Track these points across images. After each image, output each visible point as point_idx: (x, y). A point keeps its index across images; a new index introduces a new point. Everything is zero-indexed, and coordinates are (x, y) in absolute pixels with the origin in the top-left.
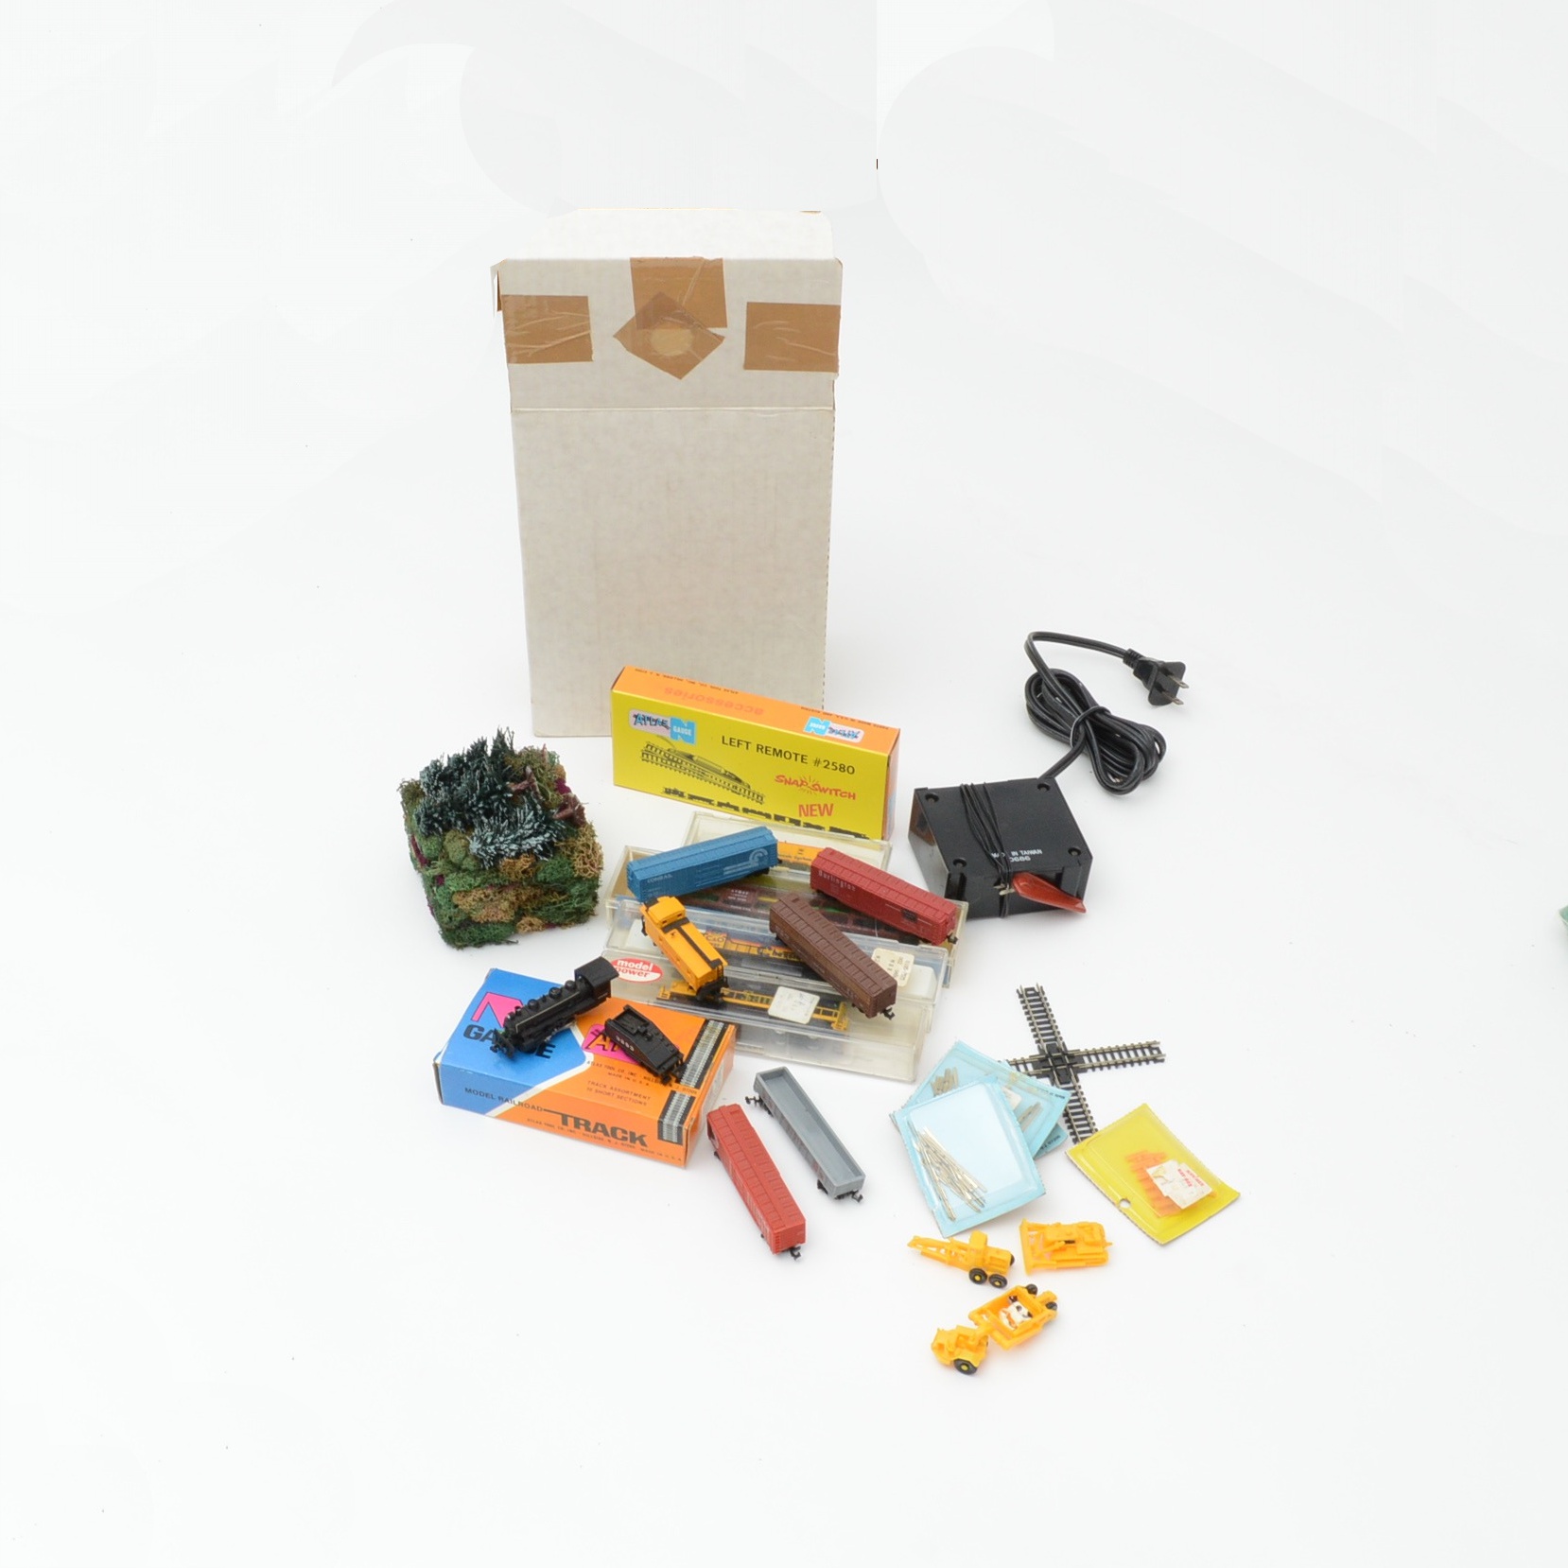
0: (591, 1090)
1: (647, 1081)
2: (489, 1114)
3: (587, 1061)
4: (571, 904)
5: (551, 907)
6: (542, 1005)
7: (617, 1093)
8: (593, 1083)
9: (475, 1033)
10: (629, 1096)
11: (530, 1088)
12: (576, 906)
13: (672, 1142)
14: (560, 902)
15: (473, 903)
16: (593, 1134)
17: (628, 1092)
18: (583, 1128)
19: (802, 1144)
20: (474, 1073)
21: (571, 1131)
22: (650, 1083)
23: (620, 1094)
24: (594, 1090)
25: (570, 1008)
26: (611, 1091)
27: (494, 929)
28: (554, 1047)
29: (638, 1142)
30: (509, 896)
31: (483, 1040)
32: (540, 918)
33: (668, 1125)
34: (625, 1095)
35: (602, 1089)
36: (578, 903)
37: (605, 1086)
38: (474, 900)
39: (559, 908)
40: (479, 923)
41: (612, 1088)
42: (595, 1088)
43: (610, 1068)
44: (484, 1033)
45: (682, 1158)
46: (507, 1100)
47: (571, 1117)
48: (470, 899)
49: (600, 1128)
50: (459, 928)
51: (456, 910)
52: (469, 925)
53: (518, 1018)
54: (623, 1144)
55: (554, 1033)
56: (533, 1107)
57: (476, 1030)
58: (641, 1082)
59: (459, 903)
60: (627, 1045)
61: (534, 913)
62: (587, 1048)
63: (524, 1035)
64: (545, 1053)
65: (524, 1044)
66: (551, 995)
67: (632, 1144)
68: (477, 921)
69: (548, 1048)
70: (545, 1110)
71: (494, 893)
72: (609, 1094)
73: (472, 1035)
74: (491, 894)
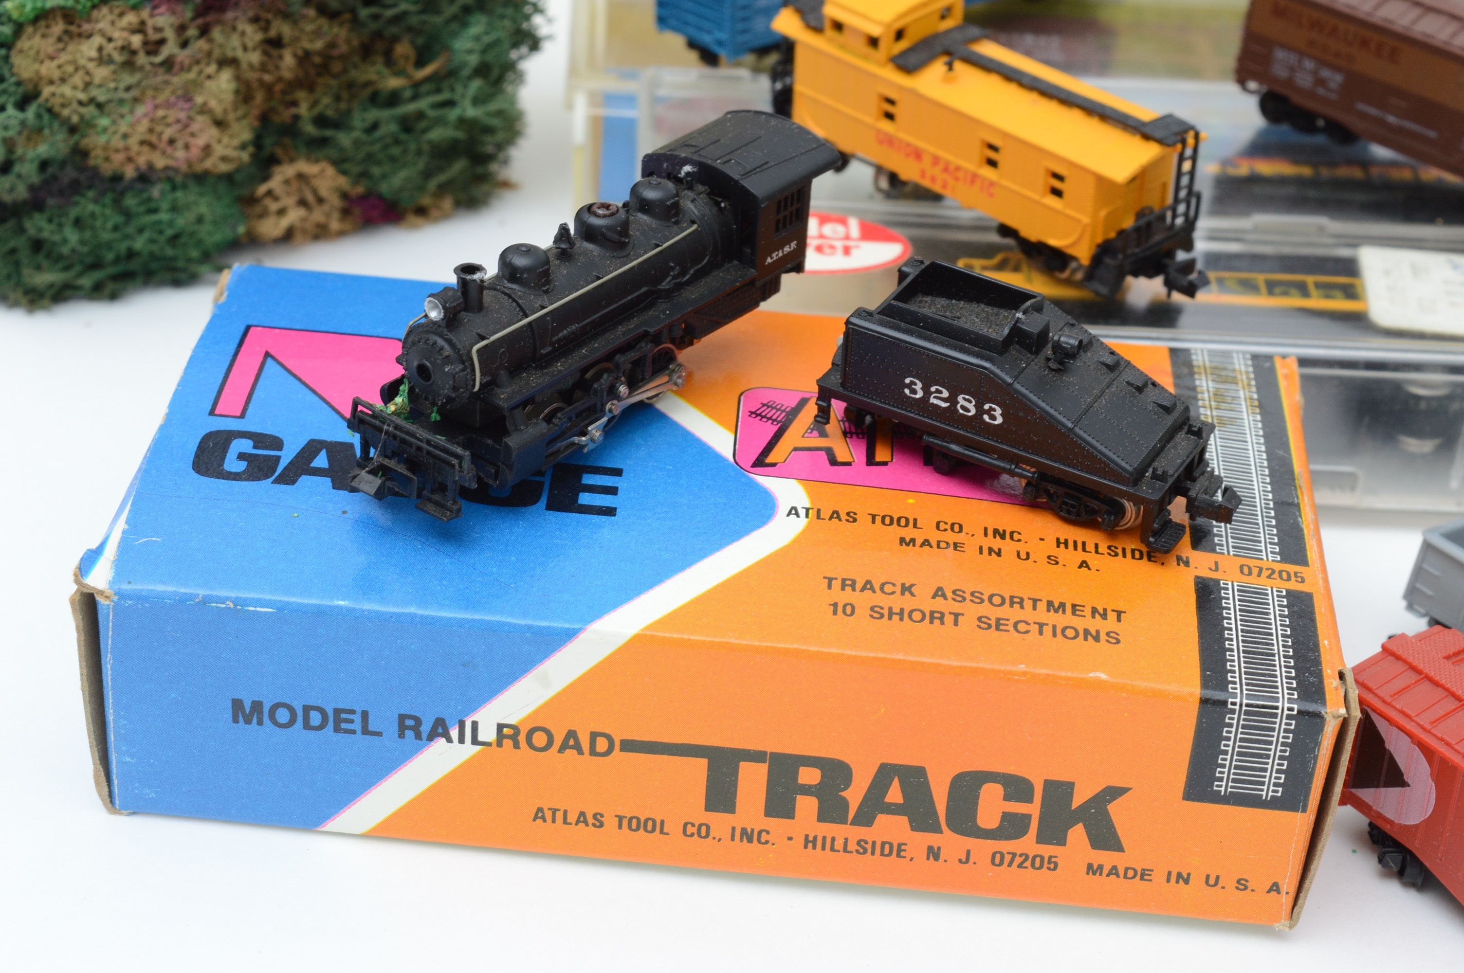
0: (850, 610)
1: (1074, 557)
2: (332, 825)
3: (783, 508)
4: (450, 104)
5: (385, 114)
7: (971, 611)
8: (848, 584)
9: (241, 456)
10: (1027, 613)
11: (570, 635)
12: (471, 112)
13: (1255, 802)
14: (415, 97)
15: (101, 73)
16: (861, 832)
17: (1016, 601)
18: (807, 806)
21: (747, 836)
22: (1093, 559)
23: (985, 609)
24: (862, 611)
26: (939, 604)
27: (174, 209)
28: (618, 472)
29: (1077, 834)
30: (233, 45)
31: (289, 477)
32: (340, 163)
33: (1252, 711)
34: (1012, 613)
35: (898, 602)
36: (477, 101)
37: (906, 589)
38: (102, 59)
39: (407, 125)
40: (117, 178)
41: (939, 593)
42: (863, 600)
43: (889, 520)
44: (287, 456)
45: (1289, 885)
46: (440, 730)
47: (757, 757)
48: (88, 49)
49: (895, 794)
50: (35, 204)
51: (30, 112)
52: (76, 188)
54: (997, 859)
56: (571, 741)
57: (245, 445)
58: (1053, 560)
59: (48, 69)
61: (323, 142)
62: (760, 463)
64: (585, 499)
67: (1046, 850)
68: (107, 169)
69: (589, 479)
70: (629, 746)
71: (181, 29)
72: (937, 617)
73: (233, 464)
74: (170, 34)
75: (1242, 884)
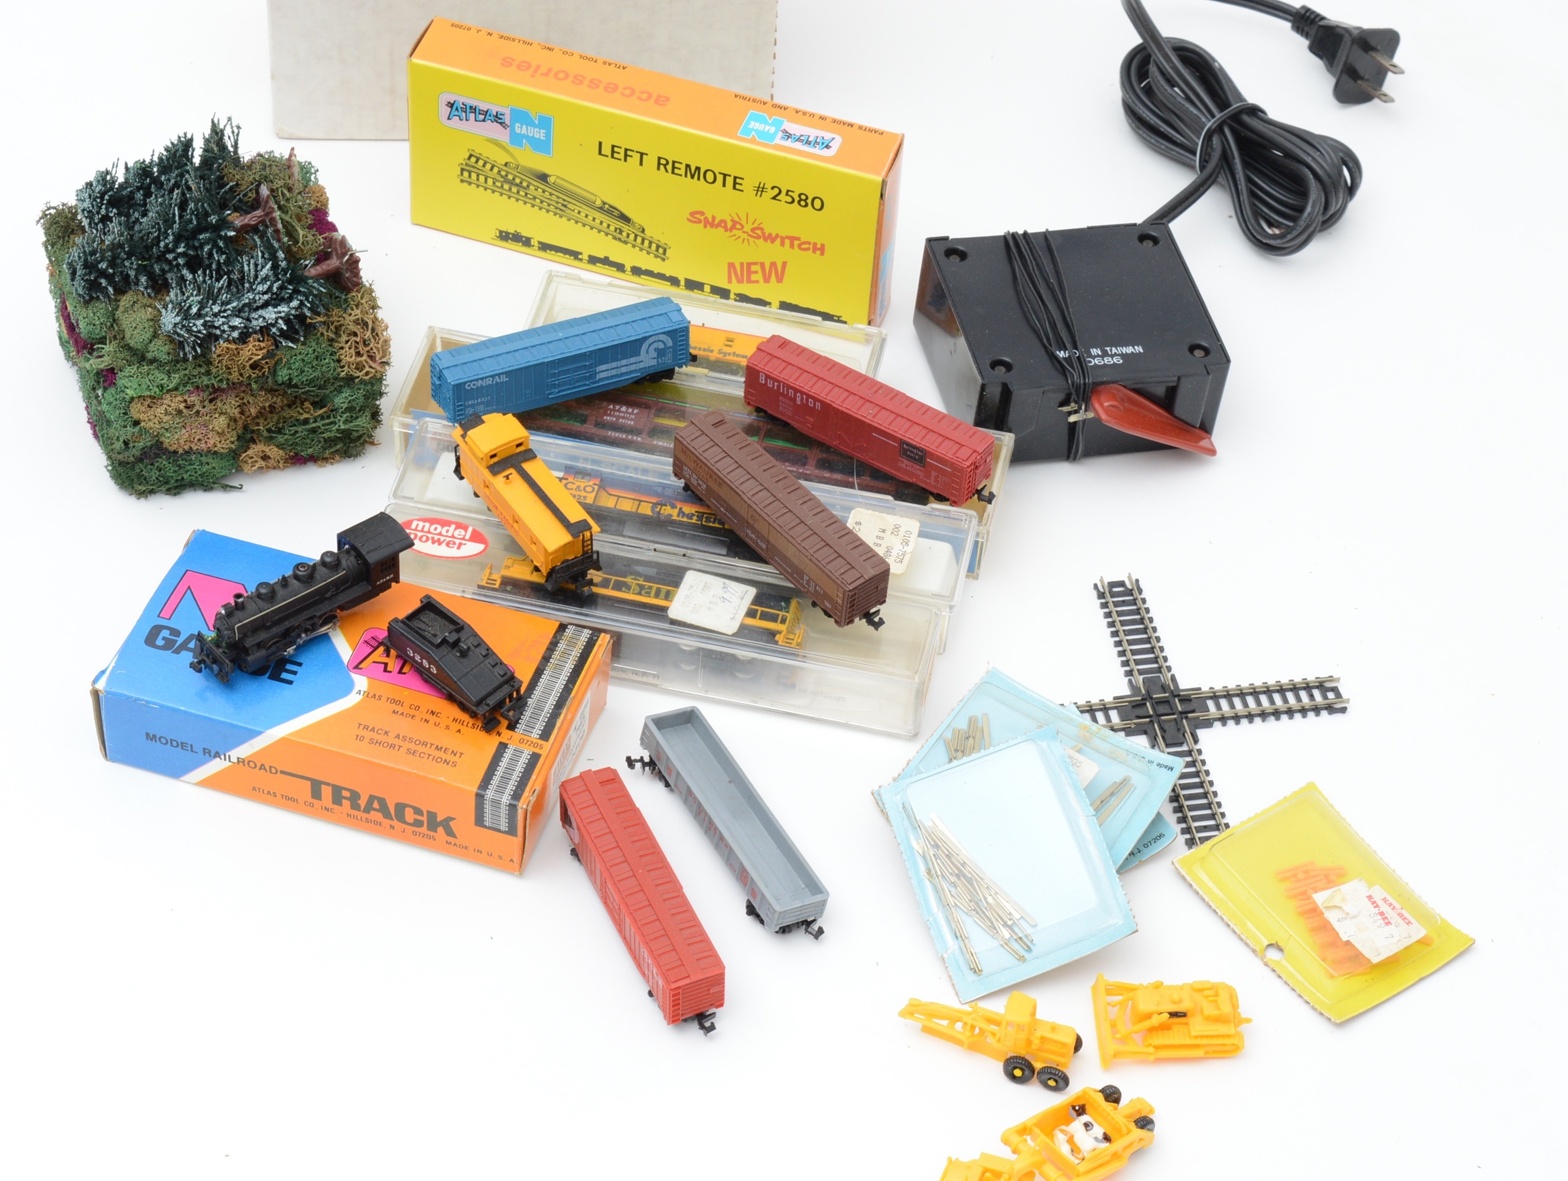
0: (361, 738)
1: (457, 726)
2: (183, 778)
3: (356, 690)
4: (334, 423)
5: (300, 429)
6: (281, 592)
7: (407, 745)
8: (366, 727)
9: (164, 638)
10: (427, 750)
11: (259, 733)
12: (343, 427)
13: (499, 831)
14: (315, 421)
15: (166, 418)
16: (365, 815)
17: (425, 744)
18: (346, 803)
19: (722, 838)
20: (161, 706)
21: (327, 809)
22: (463, 729)
23: (412, 746)
24: (367, 740)
25: (330, 598)
26: (396, 742)
27: (201, 464)
28: (300, 664)
29: (440, 829)
30: (227, 408)
31: (177, 651)
32: (280, 446)
33: (493, 801)
34: (420, 749)
35: (381, 738)
36: (346, 422)
37: (386, 733)
38: (166, 413)
39: (313, 431)
40: (175, 452)
41: (398, 736)
42: (368, 735)
43: (394, 701)
44: (180, 640)
45: (516, 859)
46: (217, 755)
47: (328, 784)
48: (161, 410)
49: (376, 805)
50: (140, 460)
51: (137, 429)
52: (158, 456)
53: (239, 614)
54: (414, 833)
55: (300, 641)
56: (262, 767)
57: (165, 633)
58: (448, 727)
59: (142, 417)
60: (425, 663)
61: (271, 438)
62: (356, 667)
63: (249, 643)
64: (284, 675)
65: (250, 658)
66: (296, 577)
67: (431, 833)
68: (172, 449)
69: (289, 667)
70: (282, 772)
71: (202, 401)
72: (393, 746)
73: (160, 642)
74: (198, 403)
75: (500, 857)
